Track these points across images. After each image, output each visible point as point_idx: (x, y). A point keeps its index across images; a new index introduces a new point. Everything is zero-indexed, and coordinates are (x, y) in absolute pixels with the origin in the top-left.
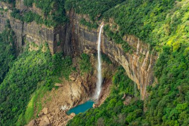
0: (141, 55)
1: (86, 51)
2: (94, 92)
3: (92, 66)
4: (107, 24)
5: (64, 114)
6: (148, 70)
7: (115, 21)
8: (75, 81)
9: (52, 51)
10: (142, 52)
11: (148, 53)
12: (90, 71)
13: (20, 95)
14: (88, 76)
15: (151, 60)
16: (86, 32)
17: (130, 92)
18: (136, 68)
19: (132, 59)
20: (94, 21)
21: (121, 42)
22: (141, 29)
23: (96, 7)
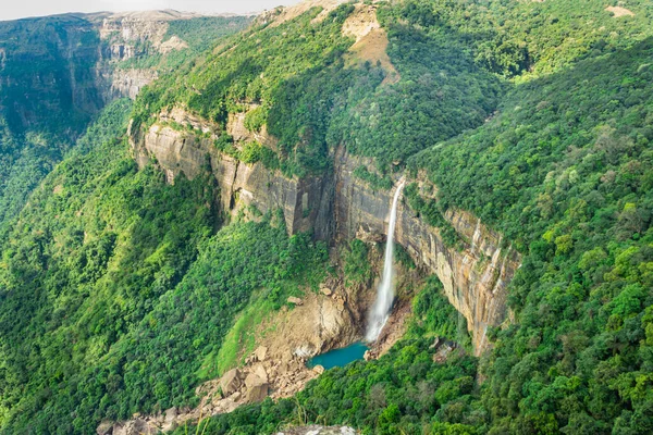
0: (482, 256)
1: (361, 236)
3: (371, 268)
4: (413, 181)
5: (301, 365)
6: (494, 292)
7: (430, 178)
8: (330, 296)
9: (290, 227)
10: (485, 249)
11: (498, 252)
12: (367, 279)
13: (214, 314)
14: (361, 288)
15: (503, 269)
16: (365, 193)
17: (449, 336)
18: (468, 282)
19: (460, 263)
20: (385, 172)
21: (439, 222)
22: (487, 199)
23: (393, 144)
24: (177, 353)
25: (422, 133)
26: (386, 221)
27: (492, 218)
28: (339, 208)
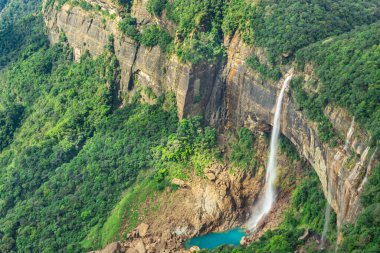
0: (353, 154)
1: (249, 125)
2: (250, 214)
3: (257, 158)
4: (300, 74)
5: (178, 244)
6: (359, 189)
7: (316, 72)
8: (214, 181)
9: (180, 111)
10: (356, 146)
12: (251, 168)
13: (102, 189)
14: (245, 176)
15: (369, 168)
16: (255, 83)
17: (318, 230)
18: (337, 179)
19: (332, 159)
20: (274, 63)
21: (319, 117)
22: (362, 97)
23: (284, 36)
24: (66, 222)
25: (314, 26)
26: (272, 112)
27: (365, 116)
28: (231, 96)
